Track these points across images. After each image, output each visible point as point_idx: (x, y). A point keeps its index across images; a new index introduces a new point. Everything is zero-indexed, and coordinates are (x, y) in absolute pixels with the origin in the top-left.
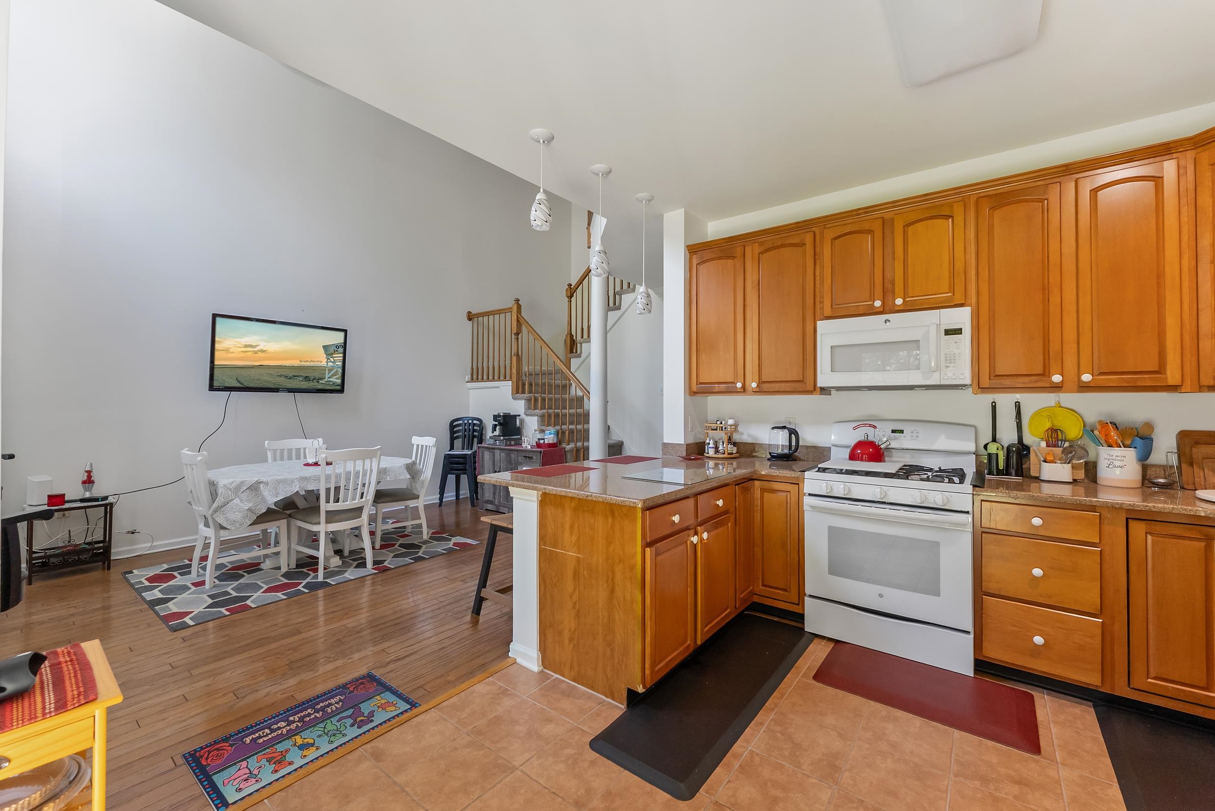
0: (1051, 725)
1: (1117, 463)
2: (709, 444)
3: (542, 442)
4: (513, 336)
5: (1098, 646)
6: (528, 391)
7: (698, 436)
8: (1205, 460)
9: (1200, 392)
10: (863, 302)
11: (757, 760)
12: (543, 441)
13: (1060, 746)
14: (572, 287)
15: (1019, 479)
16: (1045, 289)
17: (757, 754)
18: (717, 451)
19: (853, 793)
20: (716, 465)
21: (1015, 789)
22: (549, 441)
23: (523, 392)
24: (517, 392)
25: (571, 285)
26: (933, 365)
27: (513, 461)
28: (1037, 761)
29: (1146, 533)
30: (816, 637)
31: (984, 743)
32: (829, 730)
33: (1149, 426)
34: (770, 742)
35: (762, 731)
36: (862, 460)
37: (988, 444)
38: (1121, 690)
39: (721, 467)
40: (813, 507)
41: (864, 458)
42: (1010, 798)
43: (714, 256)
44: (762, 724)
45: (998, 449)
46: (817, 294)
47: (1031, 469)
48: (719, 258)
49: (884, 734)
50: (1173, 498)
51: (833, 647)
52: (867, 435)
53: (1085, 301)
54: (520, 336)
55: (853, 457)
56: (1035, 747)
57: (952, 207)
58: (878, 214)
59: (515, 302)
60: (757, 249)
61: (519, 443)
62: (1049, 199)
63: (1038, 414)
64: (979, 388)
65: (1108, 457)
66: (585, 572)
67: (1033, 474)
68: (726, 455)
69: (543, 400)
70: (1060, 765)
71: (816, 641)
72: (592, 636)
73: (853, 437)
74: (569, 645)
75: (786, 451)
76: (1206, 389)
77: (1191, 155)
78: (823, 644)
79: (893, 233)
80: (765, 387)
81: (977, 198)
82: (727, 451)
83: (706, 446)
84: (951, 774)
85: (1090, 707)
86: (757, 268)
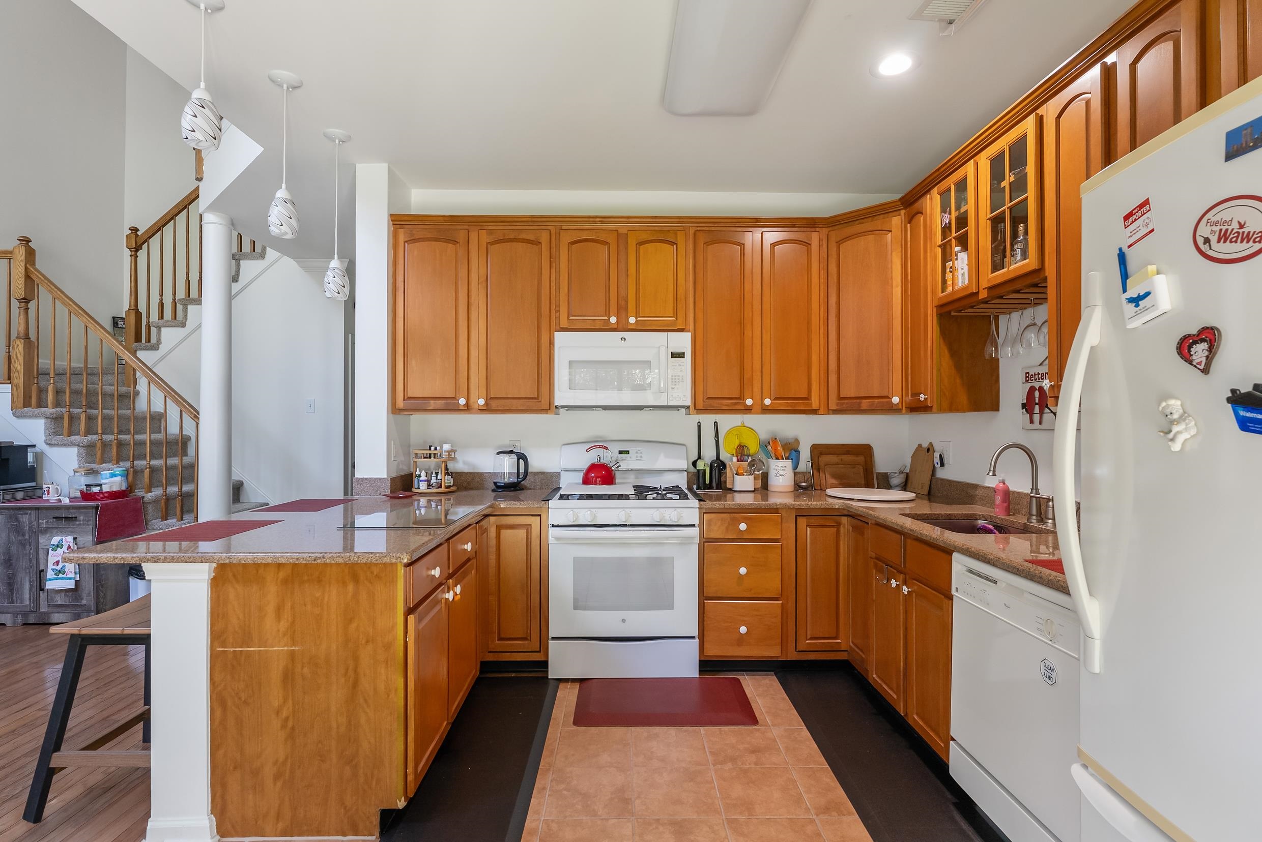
0: (757, 698)
1: (781, 472)
2: (420, 476)
3: (96, 490)
4: (15, 304)
5: (779, 625)
6: (53, 403)
7: (401, 467)
8: (826, 467)
9: (828, 414)
10: (599, 316)
11: (554, 826)
12: (99, 488)
13: (767, 712)
14: (139, 233)
15: (719, 491)
16: (742, 324)
17: (553, 821)
18: (429, 486)
19: (649, 816)
20: (429, 501)
21: (753, 758)
22: (111, 487)
23: (41, 404)
24: (27, 404)
25: (137, 230)
26: (662, 386)
27: (27, 528)
28: (758, 730)
29: (807, 526)
30: (560, 682)
31: (722, 729)
32: (608, 768)
33: (797, 441)
34: (560, 803)
35: (547, 796)
36: (596, 484)
37: (696, 461)
38: (793, 656)
39: (433, 504)
40: (558, 539)
41: (598, 482)
42: (753, 766)
43: (429, 235)
44: (544, 788)
45: (705, 466)
46: (553, 301)
47: (727, 481)
48: (437, 240)
49: (652, 752)
50: (810, 498)
51: (580, 687)
52: (600, 457)
53: (766, 337)
54: (32, 305)
55: (586, 481)
56: (753, 720)
57: (676, 234)
58: (612, 226)
59: (19, 242)
60: (485, 238)
61: (35, 493)
62: (745, 245)
63: (730, 432)
64: (695, 409)
65: (776, 468)
66: (306, 670)
67: (729, 486)
68: (443, 489)
69: (90, 418)
70: (772, 727)
71: (562, 686)
72: (319, 758)
73: (585, 459)
74: (275, 784)
75: (514, 479)
76: (831, 412)
77: (825, 231)
78: (569, 687)
79: (626, 248)
80: (494, 404)
81: (695, 231)
82: (445, 483)
83: (416, 480)
84: (711, 765)
85: (772, 675)
86: (485, 261)
